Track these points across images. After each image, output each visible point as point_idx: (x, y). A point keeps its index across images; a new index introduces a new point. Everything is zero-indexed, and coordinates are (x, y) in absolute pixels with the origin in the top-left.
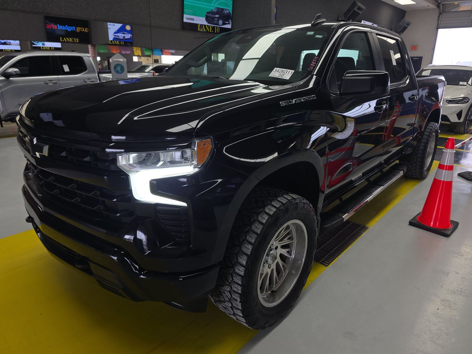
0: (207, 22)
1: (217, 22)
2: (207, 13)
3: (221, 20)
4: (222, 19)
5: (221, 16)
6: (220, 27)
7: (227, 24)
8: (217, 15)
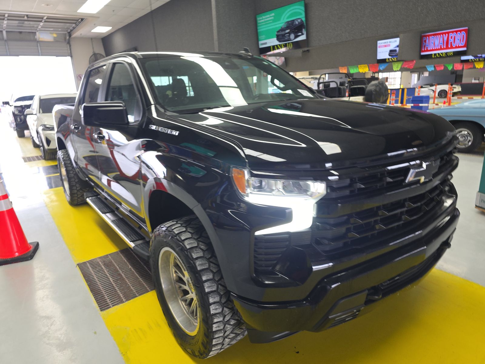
0: (278, 42)
1: (289, 37)
2: (278, 32)
3: (292, 34)
4: (293, 32)
5: (292, 30)
6: (292, 42)
7: (300, 36)
8: (288, 30)
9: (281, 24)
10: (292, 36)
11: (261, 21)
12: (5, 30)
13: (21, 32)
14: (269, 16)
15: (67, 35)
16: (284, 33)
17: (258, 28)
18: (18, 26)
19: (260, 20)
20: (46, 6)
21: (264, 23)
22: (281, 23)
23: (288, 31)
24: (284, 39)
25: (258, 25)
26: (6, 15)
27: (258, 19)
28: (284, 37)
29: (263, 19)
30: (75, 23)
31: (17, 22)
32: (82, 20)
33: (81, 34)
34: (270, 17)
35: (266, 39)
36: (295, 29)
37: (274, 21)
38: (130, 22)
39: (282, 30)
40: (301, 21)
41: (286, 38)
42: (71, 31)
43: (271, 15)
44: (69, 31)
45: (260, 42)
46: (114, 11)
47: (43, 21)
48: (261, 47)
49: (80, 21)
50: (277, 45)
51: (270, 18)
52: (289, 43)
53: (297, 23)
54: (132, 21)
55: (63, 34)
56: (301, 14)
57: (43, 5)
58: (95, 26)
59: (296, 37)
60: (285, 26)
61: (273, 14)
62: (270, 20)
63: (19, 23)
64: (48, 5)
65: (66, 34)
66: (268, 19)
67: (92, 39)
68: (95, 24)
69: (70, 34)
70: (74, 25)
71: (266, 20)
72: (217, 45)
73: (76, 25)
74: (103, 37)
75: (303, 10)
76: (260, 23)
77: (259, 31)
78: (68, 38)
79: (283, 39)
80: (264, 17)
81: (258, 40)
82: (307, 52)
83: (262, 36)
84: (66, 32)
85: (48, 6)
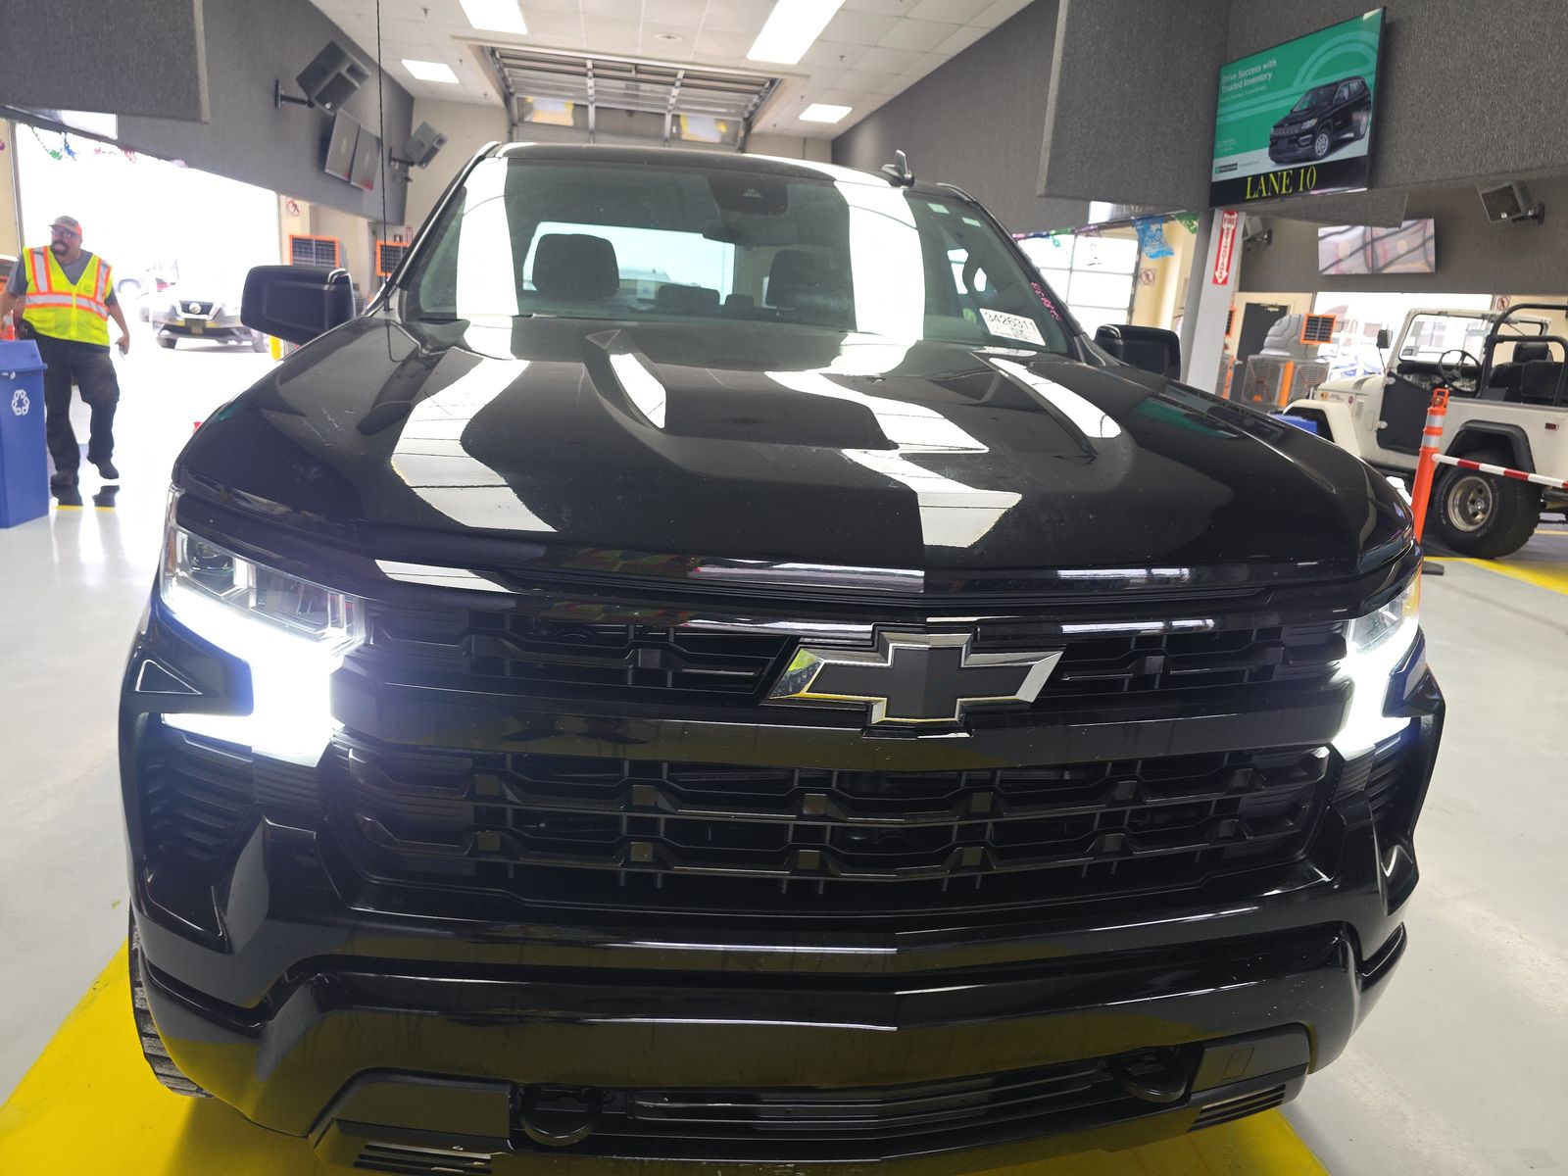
9: (1290, 98)
10: (1322, 143)
11: (1231, 88)
12: (594, 105)
13: (631, 113)
14: (1258, 69)
15: (742, 125)
16: (1297, 131)
17: (1220, 111)
18: (626, 95)
19: (1228, 84)
20: (667, 40)
21: (1241, 95)
22: (1293, 95)
23: (1310, 124)
24: (1293, 154)
25: (1222, 101)
26: (589, 64)
27: (1224, 79)
28: (1296, 145)
29: (1238, 81)
30: (757, 93)
31: (622, 84)
32: (773, 82)
33: (775, 125)
34: (1263, 72)
35: (1236, 151)
36: (1335, 117)
37: (1271, 86)
38: (897, 93)
39: (1294, 119)
40: (1359, 88)
41: (1301, 151)
42: (752, 113)
43: (1265, 67)
44: (746, 115)
45: (1219, 162)
46: (842, 57)
47: (678, 84)
48: (1218, 177)
49: (766, 86)
50: (1266, 176)
51: (1262, 78)
52: (1306, 168)
53: (1346, 94)
54: (903, 90)
55: (734, 122)
56: (1364, 61)
57: (658, 36)
58: (805, 102)
59: (1335, 146)
60: (1305, 106)
61: (1273, 63)
62: (1260, 84)
63: (627, 88)
64: (669, 37)
65: (739, 122)
66: (1254, 80)
67: (805, 140)
68: (802, 97)
69: (749, 123)
70: (755, 99)
71: (1247, 82)
72: (1046, 164)
73: (761, 97)
74: (835, 137)
75: (1372, 47)
76: (1228, 94)
77: (1219, 121)
78: (741, 133)
79: (1288, 154)
80: (1242, 74)
81: (1211, 155)
82: (1536, 222)
83: (1225, 142)
84: (741, 120)
85: (671, 40)
